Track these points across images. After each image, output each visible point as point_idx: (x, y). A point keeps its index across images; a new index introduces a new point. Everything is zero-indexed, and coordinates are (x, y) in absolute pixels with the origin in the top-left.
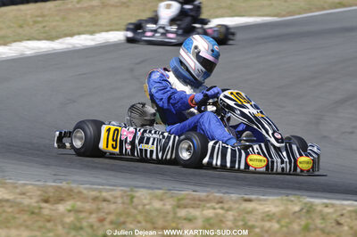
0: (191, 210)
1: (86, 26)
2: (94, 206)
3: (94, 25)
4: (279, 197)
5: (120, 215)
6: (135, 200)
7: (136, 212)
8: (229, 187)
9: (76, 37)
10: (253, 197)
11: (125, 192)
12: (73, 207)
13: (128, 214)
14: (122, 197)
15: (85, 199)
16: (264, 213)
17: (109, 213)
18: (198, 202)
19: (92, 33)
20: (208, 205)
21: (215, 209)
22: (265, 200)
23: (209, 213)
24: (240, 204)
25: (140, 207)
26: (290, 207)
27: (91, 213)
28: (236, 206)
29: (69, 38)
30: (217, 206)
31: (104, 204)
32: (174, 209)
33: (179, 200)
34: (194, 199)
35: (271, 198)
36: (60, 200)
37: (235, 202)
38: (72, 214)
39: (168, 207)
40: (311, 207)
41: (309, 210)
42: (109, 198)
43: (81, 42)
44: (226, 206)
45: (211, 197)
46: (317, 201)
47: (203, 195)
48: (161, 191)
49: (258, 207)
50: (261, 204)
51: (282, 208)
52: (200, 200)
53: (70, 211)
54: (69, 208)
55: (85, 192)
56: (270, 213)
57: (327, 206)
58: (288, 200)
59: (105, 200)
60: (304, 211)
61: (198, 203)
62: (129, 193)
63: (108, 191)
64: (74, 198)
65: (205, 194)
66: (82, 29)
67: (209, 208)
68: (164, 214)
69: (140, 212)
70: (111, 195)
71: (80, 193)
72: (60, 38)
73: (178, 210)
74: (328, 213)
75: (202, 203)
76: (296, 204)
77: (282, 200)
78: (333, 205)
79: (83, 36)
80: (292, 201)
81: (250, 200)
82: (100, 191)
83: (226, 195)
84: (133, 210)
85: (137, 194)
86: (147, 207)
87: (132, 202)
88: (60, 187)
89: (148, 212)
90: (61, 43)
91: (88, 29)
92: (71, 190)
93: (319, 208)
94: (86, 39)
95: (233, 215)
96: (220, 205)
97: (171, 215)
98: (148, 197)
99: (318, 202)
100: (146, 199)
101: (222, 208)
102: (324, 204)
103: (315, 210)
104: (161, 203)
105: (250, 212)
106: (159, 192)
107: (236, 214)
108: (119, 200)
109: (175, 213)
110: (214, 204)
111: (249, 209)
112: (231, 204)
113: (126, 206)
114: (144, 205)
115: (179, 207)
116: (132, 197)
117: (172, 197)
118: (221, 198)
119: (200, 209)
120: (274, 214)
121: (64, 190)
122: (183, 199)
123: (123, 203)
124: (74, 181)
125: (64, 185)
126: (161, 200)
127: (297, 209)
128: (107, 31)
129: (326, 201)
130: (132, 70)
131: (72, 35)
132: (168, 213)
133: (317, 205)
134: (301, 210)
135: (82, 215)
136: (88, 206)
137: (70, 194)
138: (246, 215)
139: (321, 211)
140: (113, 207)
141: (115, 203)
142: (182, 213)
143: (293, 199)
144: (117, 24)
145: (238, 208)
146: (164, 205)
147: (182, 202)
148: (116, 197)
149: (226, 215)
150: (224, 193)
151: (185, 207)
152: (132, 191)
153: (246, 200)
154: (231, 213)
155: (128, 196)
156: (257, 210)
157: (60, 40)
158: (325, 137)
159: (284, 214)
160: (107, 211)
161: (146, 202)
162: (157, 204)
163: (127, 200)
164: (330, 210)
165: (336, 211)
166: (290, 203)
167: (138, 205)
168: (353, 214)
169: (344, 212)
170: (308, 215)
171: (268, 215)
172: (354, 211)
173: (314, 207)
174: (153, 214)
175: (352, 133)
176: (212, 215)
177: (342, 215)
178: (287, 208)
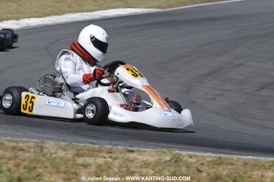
0: (87, 158)
2: (12, 154)
4: (155, 150)
5: (32, 161)
6: (45, 150)
7: (44, 159)
8: (118, 140)
10: (135, 149)
11: (37, 143)
13: (38, 161)
14: (35, 147)
15: (6, 149)
16: (143, 161)
17: (24, 160)
20: (100, 155)
21: (105, 158)
22: (144, 151)
23: (101, 161)
24: (125, 154)
25: (48, 156)
26: (162, 157)
27: (10, 160)
28: (122, 155)
30: (107, 156)
31: (21, 153)
32: (74, 157)
33: (78, 150)
34: (89, 150)
35: (148, 150)
37: (121, 153)
39: (70, 156)
40: (178, 158)
41: (177, 160)
42: (25, 148)
44: (114, 156)
45: (103, 148)
46: (184, 153)
48: (64, 143)
49: (139, 157)
50: (141, 155)
51: (156, 158)
52: (94, 151)
55: (6, 143)
56: (148, 162)
57: (191, 157)
58: (161, 152)
59: (21, 150)
60: (173, 160)
61: (92, 153)
62: (40, 145)
63: (23, 142)
65: (97, 146)
67: (100, 157)
68: (66, 161)
69: (48, 159)
70: (26, 146)
71: (2, 143)
73: (77, 158)
74: (191, 163)
75: (96, 153)
76: (167, 155)
77: (157, 151)
78: (196, 156)
80: (164, 152)
81: (132, 151)
82: (17, 142)
83: (115, 147)
84: (42, 158)
85: (46, 145)
86: (53, 155)
87: (42, 151)
89: (54, 159)
93: (185, 159)
95: (119, 163)
96: (110, 155)
97: (71, 162)
98: (55, 148)
100: (53, 149)
101: (111, 157)
102: (189, 155)
103: (182, 159)
104: (65, 152)
106: (63, 144)
107: (121, 162)
108: (32, 150)
109: (75, 161)
110: (103, 154)
111: (131, 159)
112: (118, 154)
113: (37, 154)
114: (51, 154)
115: (77, 155)
116: (42, 148)
117: (73, 148)
118: (111, 149)
119: (94, 158)
120: (150, 163)
122: (80, 150)
123: (35, 152)
126: (65, 150)
127: (168, 158)
129: (190, 153)
130: (47, 48)
132: (69, 160)
133: (183, 156)
134: (171, 159)
135: (3, 161)
136: (8, 154)
138: (128, 163)
139: (186, 161)
140: (27, 155)
141: (28, 152)
142: (80, 160)
143: (164, 150)
145: (123, 157)
146: (67, 154)
147: (80, 152)
148: (30, 148)
149: (113, 163)
150: (113, 146)
151: (83, 156)
152: (42, 142)
153: (130, 151)
154: (117, 161)
155: (39, 146)
156: (137, 159)
158: (194, 102)
159: (157, 163)
160: (22, 158)
161: (52, 151)
162: (61, 154)
163: (38, 150)
164: (193, 160)
165: (198, 161)
166: (162, 154)
167: (47, 154)
168: (211, 164)
169: (204, 161)
170: (176, 164)
171: (145, 164)
172: (212, 161)
173: (181, 158)
174: (58, 161)
175: (214, 99)
176: (102, 162)
177: (202, 164)
178: (160, 158)
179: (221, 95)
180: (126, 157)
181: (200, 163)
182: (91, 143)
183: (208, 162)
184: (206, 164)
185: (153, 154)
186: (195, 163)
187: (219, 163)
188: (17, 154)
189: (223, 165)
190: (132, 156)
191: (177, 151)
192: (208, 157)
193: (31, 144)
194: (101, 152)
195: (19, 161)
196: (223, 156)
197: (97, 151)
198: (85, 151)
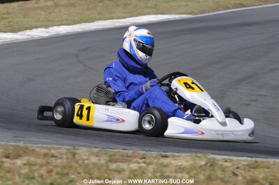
0: (120, 164)
1: (43, 21)
2: (44, 161)
3: (49, 21)
4: (189, 154)
5: (64, 167)
6: (77, 156)
7: (77, 165)
8: (152, 147)
9: (34, 30)
10: (169, 154)
11: (69, 150)
12: (28, 161)
13: (71, 167)
14: (67, 154)
15: (37, 155)
16: (177, 166)
17: (56, 166)
18: (126, 158)
19: (47, 27)
20: (134, 160)
21: (139, 163)
22: (179, 156)
23: (134, 166)
24: (159, 159)
25: (80, 162)
26: (197, 162)
27: (42, 166)
28: (156, 161)
29: (29, 31)
30: (140, 161)
31: (53, 159)
32: (107, 163)
33: (111, 156)
34: (123, 156)
35: (183, 154)
36: (18, 156)
37: (155, 158)
38: (26, 167)
39: (103, 162)
40: (213, 162)
41: (212, 164)
42: (56, 154)
43: (37, 34)
44: (148, 161)
45: (136, 154)
47: (130, 152)
49: (173, 162)
50: (175, 160)
51: (191, 162)
52: (128, 156)
53: (25, 164)
54: (25, 162)
55: (38, 150)
56: (182, 166)
57: (226, 161)
58: (196, 156)
59: (53, 156)
60: (209, 165)
62: (72, 151)
63: (55, 149)
64: (29, 155)
65: (131, 152)
66: (39, 24)
67: (134, 163)
68: (99, 167)
69: (81, 166)
70: (58, 152)
71: (34, 150)
72: (21, 30)
73: (110, 164)
74: (227, 167)
75: (129, 159)
76: (202, 160)
77: (191, 156)
78: (231, 160)
79: (39, 30)
80: (199, 157)
81: (167, 157)
82: (49, 149)
83: (149, 152)
84: (74, 164)
85: (78, 152)
86: (86, 161)
87: (74, 158)
88: (18, 146)
89: (87, 165)
90: (22, 35)
91: (43, 23)
92: (27, 149)
93: (220, 163)
94: (42, 32)
95: (153, 168)
96: (143, 160)
97: (104, 168)
98: (87, 154)
99: (219, 158)
100: (85, 155)
101: (145, 163)
102: (224, 159)
103: (217, 164)
104: (98, 158)
105: (166, 166)
106: (96, 150)
107: (155, 167)
108: (64, 156)
109: (108, 167)
110: (137, 159)
111: (165, 163)
112: (152, 159)
113: (69, 161)
114: (84, 160)
115: (111, 161)
116: (74, 154)
117: (106, 154)
118: (144, 154)
119: (127, 164)
120: (185, 167)
121: (21, 148)
122: (114, 155)
123: (67, 159)
124: (30, 142)
125: (21, 144)
126: (97, 156)
127: (203, 163)
128: (58, 25)
129: (226, 157)
130: (77, 56)
131: (31, 28)
132: (102, 166)
133: (218, 161)
134: (207, 164)
135: (35, 168)
136: (39, 161)
137: (26, 151)
138: (163, 168)
139: (221, 165)
140: (59, 161)
141: (61, 158)
142: (113, 166)
143: (199, 155)
144: (67, 20)
146: (99, 160)
147: (114, 157)
148: (62, 154)
149: (147, 168)
150: (147, 151)
151: (116, 162)
152: (74, 148)
153: (164, 156)
154: (151, 166)
155: (71, 153)
156: (171, 164)
157: (22, 33)
159: (192, 168)
160: (54, 164)
161: (85, 157)
162: (94, 159)
163: (70, 156)
164: (228, 164)
165: (233, 165)
166: (197, 158)
167: (79, 160)
168: (247, 167)
169: (239, 165)
170: (211, 168)
171: (180, 168)
172: (247, 165)
173: (216, 162)
174: (91, 167)
175: (249, 105)
176: (136, 168)
177: (238, 168)
178: (195, 163)
179: (256, 101)
180: (160, 162)
181: (236, 167)
182: (124, 149)
183: (244, 165)
184: (243, 168)
185: (188, 158)
186: (230, 167)
187: (255, 166)
188: (49, 161)
189: (259, 168)
190: (166, 161)
191: (212, 156)
192: (243, 161)
193: (64, 151)
194: (135, 157)
195: (51, 167)
196: (259, 160)
197: (130, 157)
198: (118, 157)
